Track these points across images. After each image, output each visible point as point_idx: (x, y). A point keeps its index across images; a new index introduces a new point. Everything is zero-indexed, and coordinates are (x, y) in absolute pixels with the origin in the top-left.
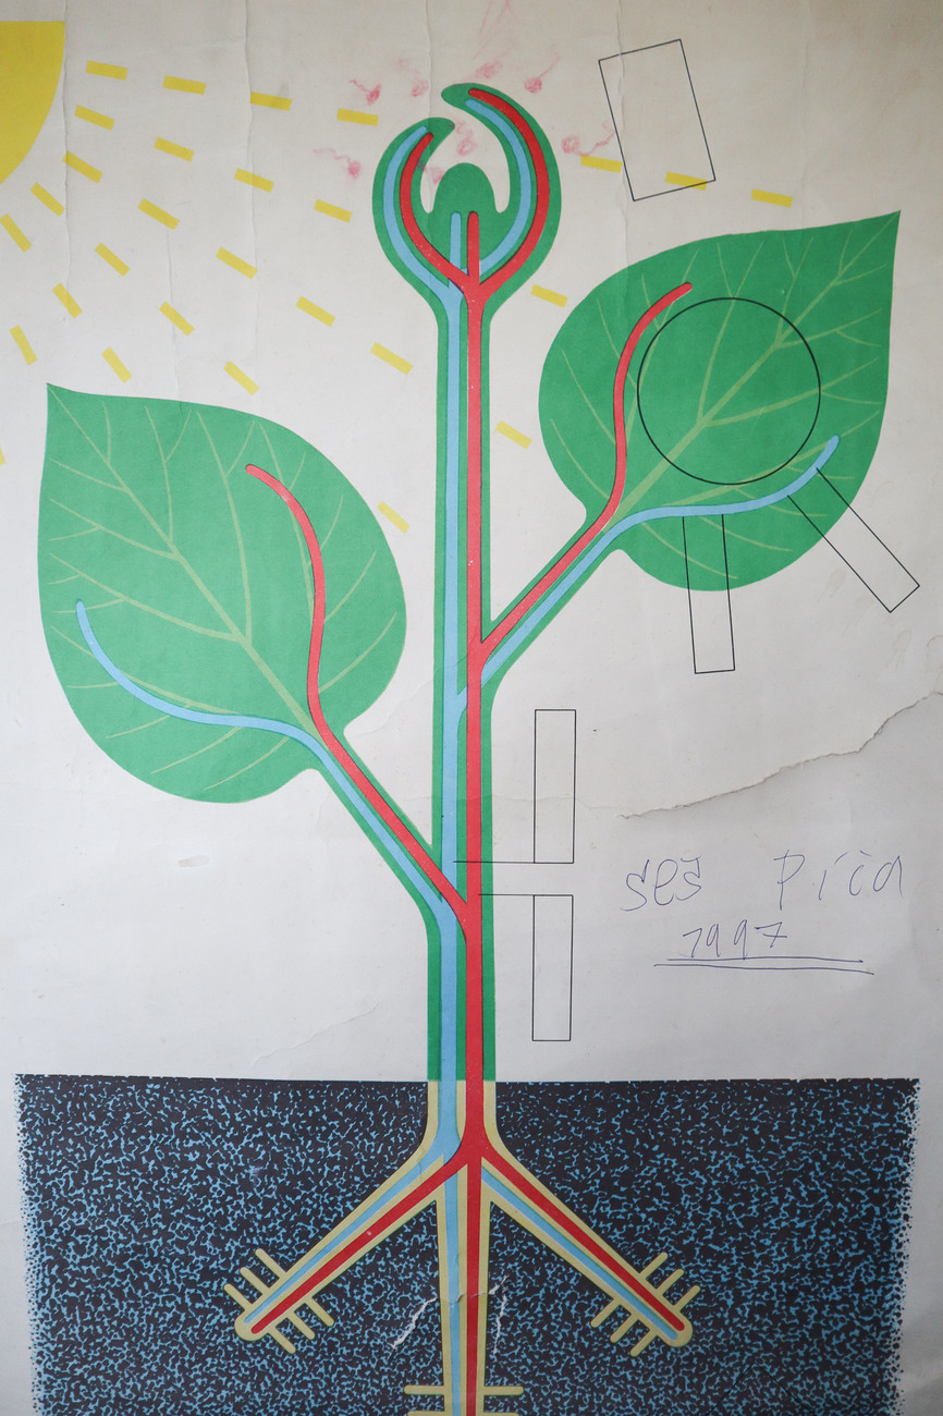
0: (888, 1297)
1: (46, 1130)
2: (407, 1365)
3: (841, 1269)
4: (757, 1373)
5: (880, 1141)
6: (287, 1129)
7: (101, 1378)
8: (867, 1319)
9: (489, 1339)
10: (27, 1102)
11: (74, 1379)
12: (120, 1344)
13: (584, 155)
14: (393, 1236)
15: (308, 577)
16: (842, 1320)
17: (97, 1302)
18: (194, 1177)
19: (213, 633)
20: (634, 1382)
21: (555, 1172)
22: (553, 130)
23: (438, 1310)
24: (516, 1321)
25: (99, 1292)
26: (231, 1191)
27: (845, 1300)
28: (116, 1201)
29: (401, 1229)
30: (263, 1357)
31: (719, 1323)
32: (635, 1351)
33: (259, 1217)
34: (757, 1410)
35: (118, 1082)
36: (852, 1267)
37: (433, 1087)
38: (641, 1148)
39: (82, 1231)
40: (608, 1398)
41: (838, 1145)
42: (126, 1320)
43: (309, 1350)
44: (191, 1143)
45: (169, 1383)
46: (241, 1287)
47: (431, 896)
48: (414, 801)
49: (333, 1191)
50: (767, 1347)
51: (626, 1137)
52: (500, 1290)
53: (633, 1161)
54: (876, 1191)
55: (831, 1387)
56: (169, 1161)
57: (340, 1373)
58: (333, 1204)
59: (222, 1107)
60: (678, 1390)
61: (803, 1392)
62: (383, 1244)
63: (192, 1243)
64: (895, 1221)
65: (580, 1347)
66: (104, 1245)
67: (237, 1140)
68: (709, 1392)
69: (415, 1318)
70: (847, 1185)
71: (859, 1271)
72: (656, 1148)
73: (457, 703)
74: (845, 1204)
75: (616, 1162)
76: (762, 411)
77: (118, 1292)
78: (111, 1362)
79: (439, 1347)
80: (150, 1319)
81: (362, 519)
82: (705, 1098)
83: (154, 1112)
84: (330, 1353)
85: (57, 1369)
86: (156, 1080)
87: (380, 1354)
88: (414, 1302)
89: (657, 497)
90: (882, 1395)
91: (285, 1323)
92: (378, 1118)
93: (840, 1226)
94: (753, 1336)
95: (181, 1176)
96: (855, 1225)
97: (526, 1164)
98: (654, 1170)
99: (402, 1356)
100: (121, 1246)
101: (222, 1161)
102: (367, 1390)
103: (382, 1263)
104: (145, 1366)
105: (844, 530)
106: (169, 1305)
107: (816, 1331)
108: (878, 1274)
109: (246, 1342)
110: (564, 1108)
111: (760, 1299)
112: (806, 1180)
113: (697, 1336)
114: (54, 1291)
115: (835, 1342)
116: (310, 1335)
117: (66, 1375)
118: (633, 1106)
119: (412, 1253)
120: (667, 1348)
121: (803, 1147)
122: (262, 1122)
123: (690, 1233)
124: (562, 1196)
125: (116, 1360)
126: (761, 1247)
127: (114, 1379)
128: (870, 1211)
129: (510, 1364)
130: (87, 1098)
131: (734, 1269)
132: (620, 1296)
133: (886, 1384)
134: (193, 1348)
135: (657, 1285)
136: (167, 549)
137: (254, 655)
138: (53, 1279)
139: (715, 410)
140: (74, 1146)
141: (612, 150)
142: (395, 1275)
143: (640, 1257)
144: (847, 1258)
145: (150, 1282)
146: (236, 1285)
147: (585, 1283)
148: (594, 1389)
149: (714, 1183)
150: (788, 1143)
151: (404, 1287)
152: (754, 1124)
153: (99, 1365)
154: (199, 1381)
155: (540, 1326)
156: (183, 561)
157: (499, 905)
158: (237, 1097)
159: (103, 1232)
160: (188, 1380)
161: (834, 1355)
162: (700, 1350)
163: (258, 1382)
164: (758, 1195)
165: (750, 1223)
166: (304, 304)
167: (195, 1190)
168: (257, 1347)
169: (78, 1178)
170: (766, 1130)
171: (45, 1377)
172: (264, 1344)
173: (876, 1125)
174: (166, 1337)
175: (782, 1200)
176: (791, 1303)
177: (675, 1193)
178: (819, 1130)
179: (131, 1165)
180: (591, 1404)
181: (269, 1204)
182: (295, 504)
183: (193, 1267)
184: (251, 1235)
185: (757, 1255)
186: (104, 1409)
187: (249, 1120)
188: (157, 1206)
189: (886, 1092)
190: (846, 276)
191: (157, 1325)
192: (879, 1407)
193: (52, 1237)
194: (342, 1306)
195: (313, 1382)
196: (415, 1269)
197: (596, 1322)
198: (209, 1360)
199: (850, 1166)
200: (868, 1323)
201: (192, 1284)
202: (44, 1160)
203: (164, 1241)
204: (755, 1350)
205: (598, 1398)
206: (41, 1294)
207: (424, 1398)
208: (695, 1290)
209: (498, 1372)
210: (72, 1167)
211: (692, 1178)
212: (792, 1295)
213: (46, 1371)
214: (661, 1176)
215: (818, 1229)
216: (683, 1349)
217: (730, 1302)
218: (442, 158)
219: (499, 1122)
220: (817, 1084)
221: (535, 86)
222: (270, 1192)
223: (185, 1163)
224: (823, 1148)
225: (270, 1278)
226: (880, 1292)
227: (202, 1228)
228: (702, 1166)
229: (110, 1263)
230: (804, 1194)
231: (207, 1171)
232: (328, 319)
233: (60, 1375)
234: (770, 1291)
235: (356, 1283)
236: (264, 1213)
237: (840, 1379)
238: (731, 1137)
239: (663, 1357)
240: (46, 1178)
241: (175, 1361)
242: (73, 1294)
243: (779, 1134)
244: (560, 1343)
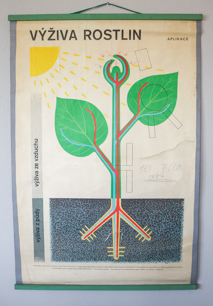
0: (181, 233)
1: (53, 207)
2: (107, 244)
3: (174, 228)
4: (161, 245)
5: (179, 208)
6: (90, 206)
7: (61, 246)
8: (178, 236)
9: (120, 239)
10: (51, 202)
11: (56, 246)
12: (63, 241)
13: (133, 65)
14: (106, 223)
15: (94, 125)
16: (174, 237)
17: (60, 234)
18: (76, 214)
19: (80, 132)
20: (142, 246)
21: (130, 213)
22: (129, 61)
23: (112, 235)
24: (124, 237)
25: (61, 232)
26: (81, 216)
27: (174, 233)
28: (64, 218)
29: (107, 222)
30: (85, 243)
31: (155, 237)
32: (142, 241)
33: (85, 220)
34: (161, 250)
35: (65, 199)
36: (175, 228)
37: (112, 199)
38: (143, 209)
39: (58, 223)
40: (138, 249)
41: (173, 209)
42: (64, 237)
43: (93, 241)
44: (75, 209)
45: (71, 247)
46: (82, 231)
47: (112, 171)
48: (109, 157)
49: (97, 216)
50: (162, 241)
51: (140, 207)
52: (122, 232)
53: (142, 211)
54: (179, 216)
55: (172, 247)
56: (72, 211)
57: (97, 245)
58: (97, 218)
59: (80, 203)
60: (149, 247)
61: (168, 248)
62: (104, 225)
63: (75, 224)
64: (182, 221)
65: (134, 241)
66: (61, 225)
67: (82, 208)
68: (153, 248)
69: (109, 236)
70: (174, 215)
71: (176, 229)
72: (145, 209)
73: (115, 142)
74: (174, 218)
75: (139, 211)
76: (159, 100)
77: (63, 232)
78: (62, 244)
79: (112, 241)
80: (68, 237)
81: (102, 116)
82: (152, 201)
83: (70, 204)
84: (96, 242)
85: (54, 245)
86: (70, 199)
87: (103, 242)
88: (109, 234)
89: (144, 113)
90: (180, 248)
91: (89, 237)
92: (103, 204)
93: (173, 222)
94: (160, 239)
95: (74, 214)
96: (175, 221)
97: (126, 212)
98: (145, 213)
99: (107, 242)
100: (64, 225)
101: (80, 211)
102: (101, 248)
103: (104, 227)
104: (67, 244)
105: (171, 117)
106: (71, 235)
107: (170, 238)
108: (179, 229)
109: (83, 240)
110: (131, 203)
111: (161, 233)
112: (168, 214)
113: (152, 239)
114: (54, 232)
115: (173, 240)
116: (93, 239)
117: (55, 246)
118: (142, 202)
119: (108, 226)
120: (147, 241)
121: (167, 209)
122: (86, 205)
123: (150, 223)
124: (131, 217)
125: (63, 243)
126: (161, 225)
127: (63, 246)
128: (178, 219)
129: (123, 244)
130: (60, 202)
131: (157, 228)
132: (140, 233)
133: (181, 247)
134: (75, 241)
135: (146, 231)
136: (74, 120)
137: (86, 136)
138: (54, 230)
139: (152, 100)
140: (58, 209)
141: (137, 64)
142: (106, 229)
143: (143, 226)
144: (174, 227)
145: (68, 231)
146: (81, 231)
147: (135, 231)
148: (136, 247)
149: (154, 215)
150: (165, 208)
151: (107, 231)
152: (160, 206)
153: (60, 244)
154: (76, 247)
155: (128, 238)
156: (76, 122)
157: (121, 172)
158: (83, 201)
159: (62, 223)
160: (74, 246)
161: (173, 242)
162: (152, 241)
163: (85, 247)
164: (161, 217)
165: (159, 221)
166: (94, 86)
167: (76, 216)
168: (84, 241)
169: (58, 214)
170: (162, 206)
171: (52, 246)
172: (86, 241)
173: (178, 206)
174: (71, 240)
175: (164, 217)
176: (166, 234)
177: (148, 216)
178: (170, 206)
179: (66, 212)
180: (136, 250)
181: (87, 218)
182: (92, 114)
183: (75, 228)
184: (84, 223)
185: (161, 226)
186: (61, 251)
187: (84, 205)
188: (70, 219)
189: (180, 201)
190: (171, 81)
191: (69, 238)
192: (179, 250)
193: (54, 224)
194: (98, 234)
195: (93, 247)
196: (109, 228)
197: (136, 237)
198: (77, 243)
199: (175, 212)
200: (178, 237)
201: (75, 231)
202: (53, 212)
203: (71, 224)
204: (161, 241)
205: (137, 249)
206: (52, 233)
207: (110, 249)
208: (151, 232)
209: (121, 245)
210: (57, 213)
211: (151, 214)
212: (166, 233)
213: (52, 245)
214: (146, 214)
215: (170, 222)
216: (150, 241)
217: (157, 234)
218: (113, 65)
219: (122, 205)
220: (169, 199)
221: (126, 55)
222: (87, 216)
223: (74, 212)
224: (170, 209)
225: (87, 230)
226: (179, 232)
227: (77, 222)
228: (152, 212)
229: (62, 228)
230: (168, 216)
231: (78, 213)
232: (97, 88)
233: (54, 246)
234: (163, 232)
235: (100, 231)
236: (86, 220)
237: (174, 246)
238: (156, 208)
239: (147, 242)
240: (53, 214)
241: (72, 243)
242: (57, 233)
243: (164, 207)
244: (131, 240)
